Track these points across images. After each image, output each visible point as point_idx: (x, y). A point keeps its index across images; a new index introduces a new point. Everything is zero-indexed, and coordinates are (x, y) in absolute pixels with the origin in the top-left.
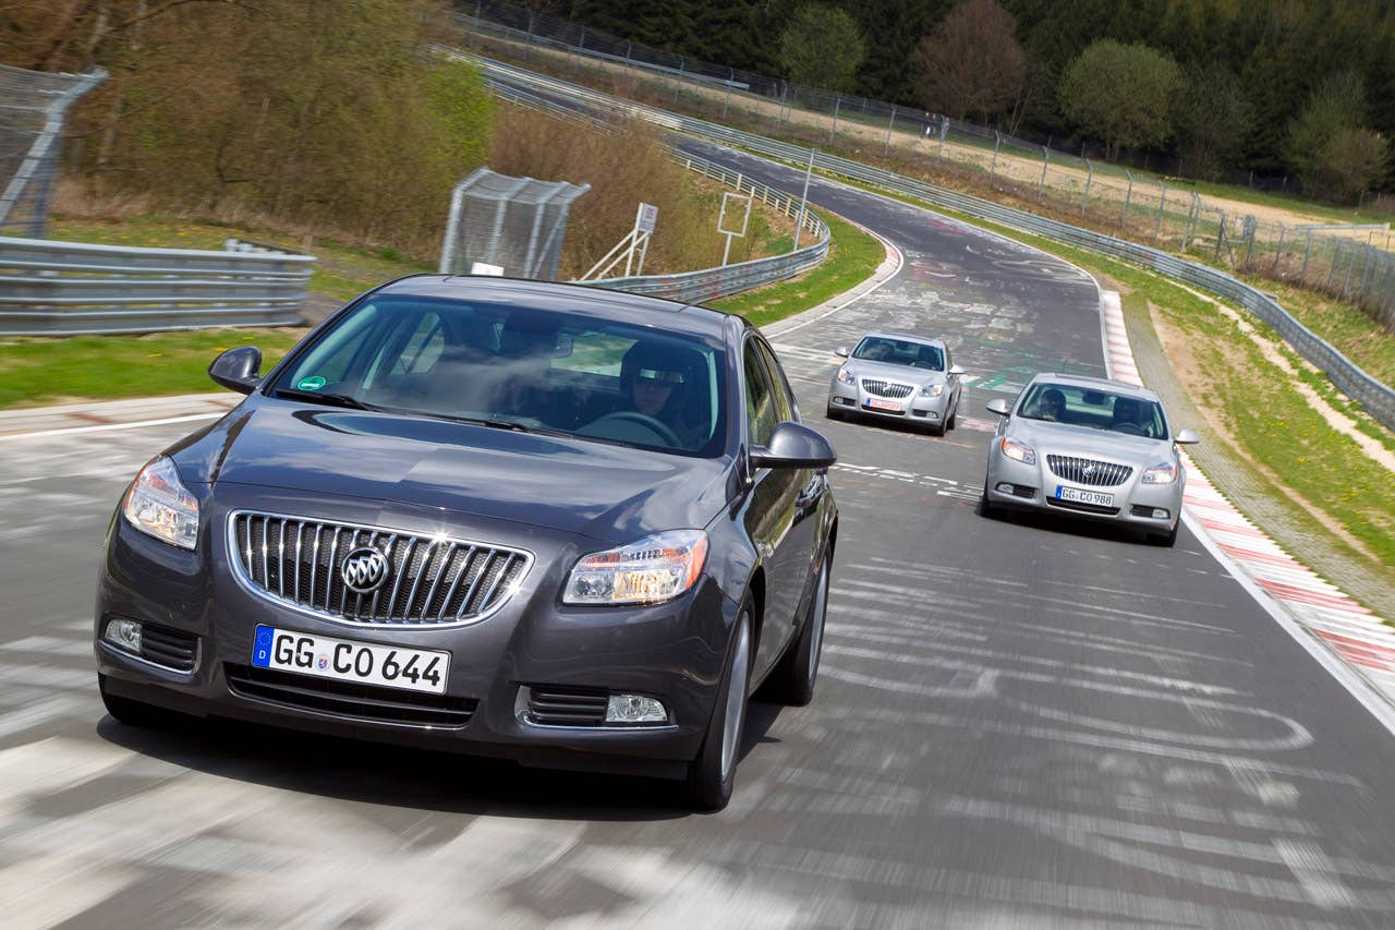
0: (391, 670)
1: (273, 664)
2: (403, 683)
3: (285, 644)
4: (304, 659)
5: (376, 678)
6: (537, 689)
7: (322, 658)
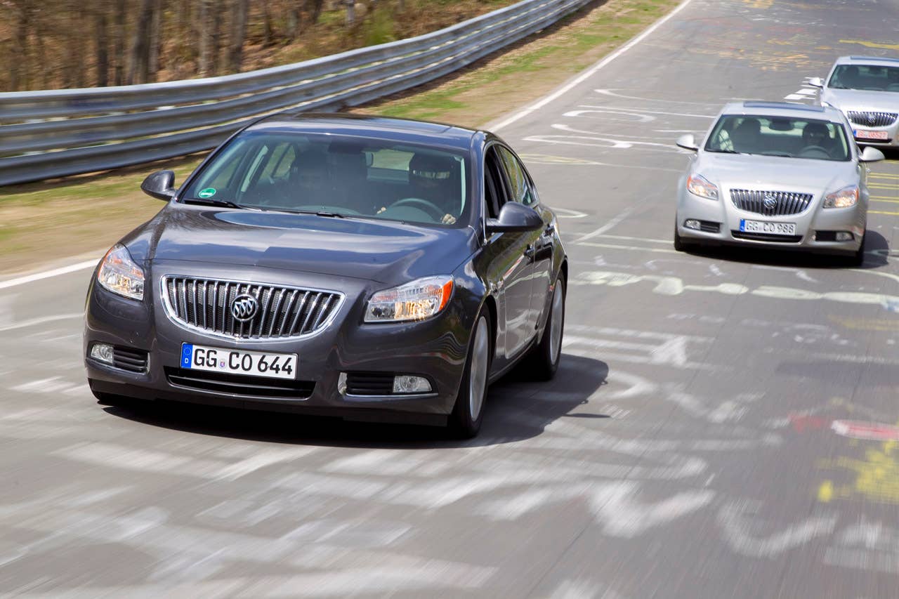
0: (263, 367)
1: (194, 366)
2: (270, 374)
3: (200, 354)
4: (212, 362)
5: (254, 372)
6: (351, 374)
7: (222, 362)
